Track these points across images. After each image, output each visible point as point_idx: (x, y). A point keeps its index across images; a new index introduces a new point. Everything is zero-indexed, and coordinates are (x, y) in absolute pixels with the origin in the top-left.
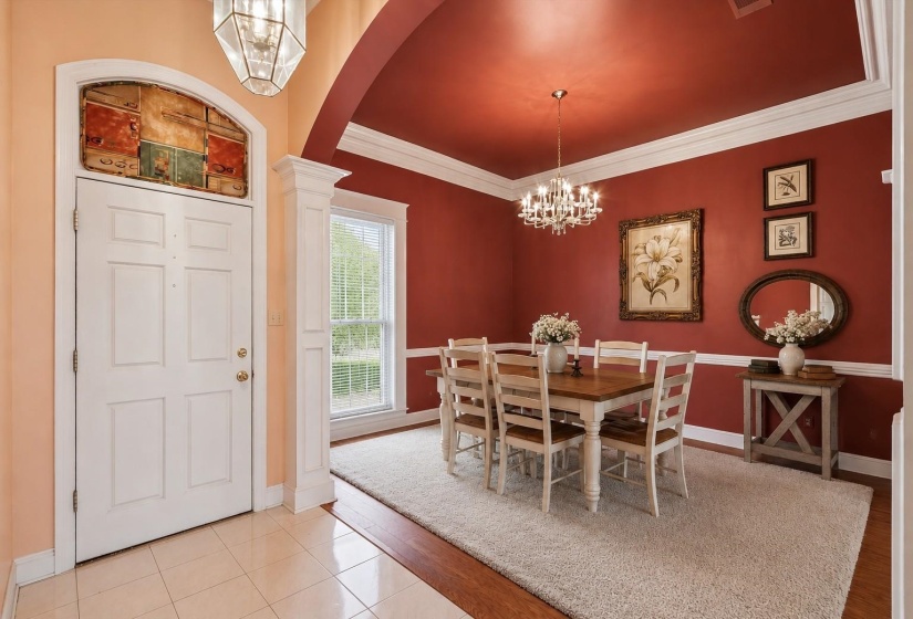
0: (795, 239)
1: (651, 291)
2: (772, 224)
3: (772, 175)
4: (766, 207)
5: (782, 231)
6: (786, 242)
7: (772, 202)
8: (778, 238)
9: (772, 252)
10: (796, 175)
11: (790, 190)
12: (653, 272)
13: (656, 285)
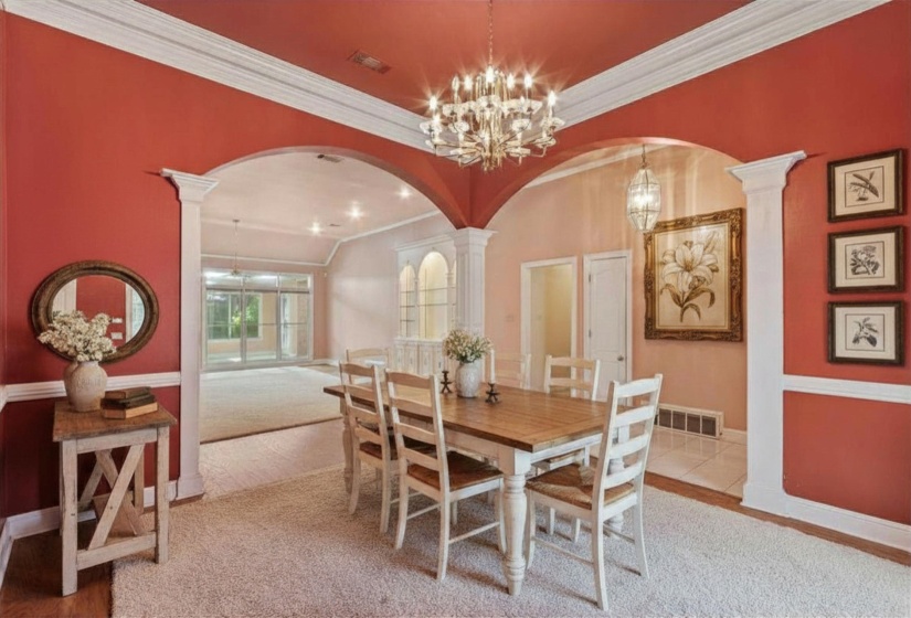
0: (876, 266)
1: (681, 306)
2: (840, 243)
3: (840, 172)
4: (832, 218)
5: (855, 253)
6: (862, 269)
7: (840, 210)
8: (850, 262)
9: (841, 282)
10: (878, 172)
11: (869, 194)
12: (683, 284)
13: (688, 299)
